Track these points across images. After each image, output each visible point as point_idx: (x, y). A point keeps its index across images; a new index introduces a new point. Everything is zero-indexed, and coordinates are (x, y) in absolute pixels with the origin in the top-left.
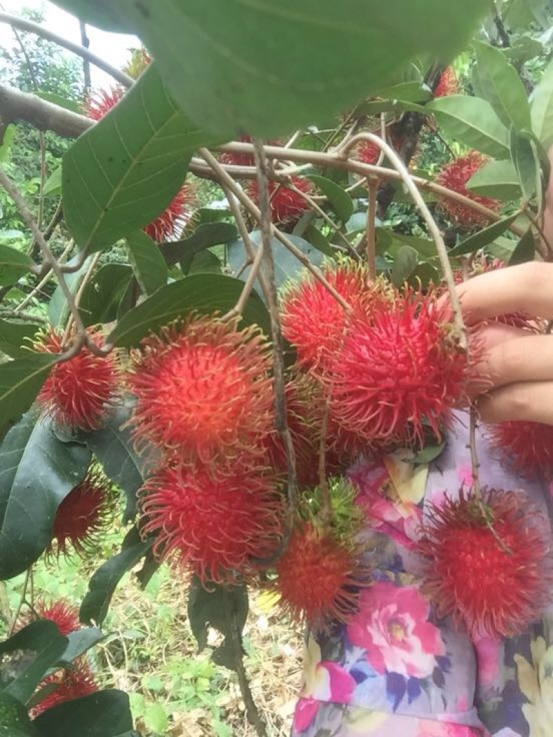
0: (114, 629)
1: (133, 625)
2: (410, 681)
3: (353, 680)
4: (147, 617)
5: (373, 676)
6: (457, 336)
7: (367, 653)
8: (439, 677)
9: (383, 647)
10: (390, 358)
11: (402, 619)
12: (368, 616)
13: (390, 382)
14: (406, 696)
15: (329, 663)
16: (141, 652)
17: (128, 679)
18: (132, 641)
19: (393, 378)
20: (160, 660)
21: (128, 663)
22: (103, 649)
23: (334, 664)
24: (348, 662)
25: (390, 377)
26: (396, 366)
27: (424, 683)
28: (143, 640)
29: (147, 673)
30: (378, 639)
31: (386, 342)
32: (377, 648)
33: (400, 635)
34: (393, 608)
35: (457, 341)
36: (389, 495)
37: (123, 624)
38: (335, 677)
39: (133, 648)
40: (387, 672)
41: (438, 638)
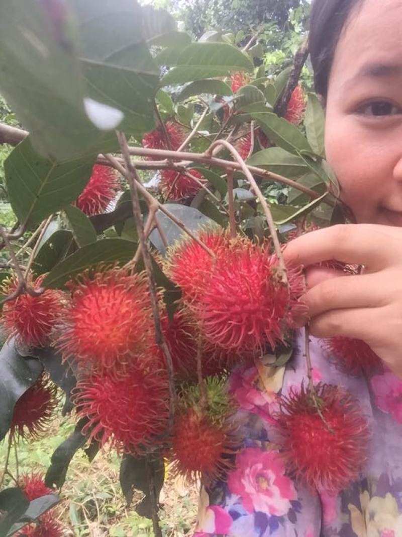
0: (89, 492)
1: (103, 488)
2: (271, 518)
3: (231, 518)
4: (114, 483)
5: (245, 515)
6: (280, 275)
7: (241, 498)
8: (292, 515)
9: (252, 494)
10: (237, 291)
11: (266, 473)
12: (243, 472)
13: (238, 308)
14: (268, 528)
15: (215, 507)
16: (109, 509)
17: (100, 529)
18: (103, 501)
19: (239, 305)
20: (123, 515)
21: (100, 517)
22: (81, 507)
23: (218, 507)
24: (228, 505)
25: (237, 304)
26: (241, 296)
27: (281, 519)
28: (111, 499)
29: (114, 525)
30: (249, 488)
31: (235, 280)
32: (248, 495)
33: (264, 485)
34: (260, 466)
35: (281, 278)
36: (258, 387)
37: (96, 488)
38: (218, 516)
39: (103, 506)
40: (254, 511)
41: (292, 487)
